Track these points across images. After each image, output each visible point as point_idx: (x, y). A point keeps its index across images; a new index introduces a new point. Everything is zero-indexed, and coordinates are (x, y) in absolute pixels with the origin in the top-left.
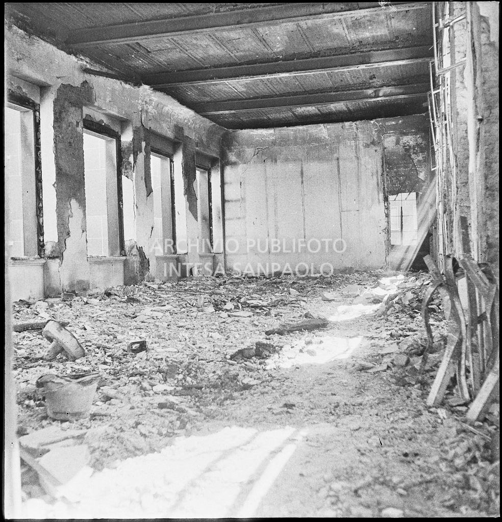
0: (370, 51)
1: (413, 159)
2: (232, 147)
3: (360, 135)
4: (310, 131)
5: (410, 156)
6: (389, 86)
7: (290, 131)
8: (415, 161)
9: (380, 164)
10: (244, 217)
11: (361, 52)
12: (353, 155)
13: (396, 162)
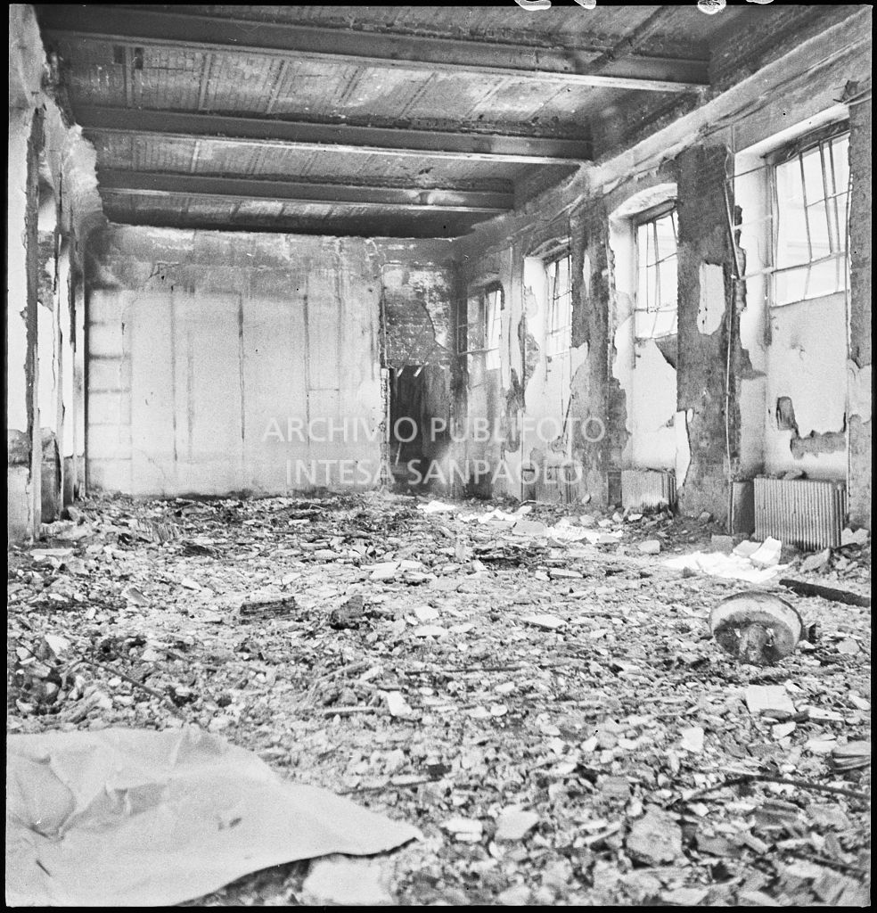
0: (492, 133)
1: (428, 311)
2: (109, 257)
3: (344, 260)
4: (260, 244)
5: (424, 305)
6: (444, 189)
7: (222, 239)
8: (432, 315)
9: (376, 314)
10: (128, 390)
11: (479, 132)
12: (331, 294)
13: (401, 312)
